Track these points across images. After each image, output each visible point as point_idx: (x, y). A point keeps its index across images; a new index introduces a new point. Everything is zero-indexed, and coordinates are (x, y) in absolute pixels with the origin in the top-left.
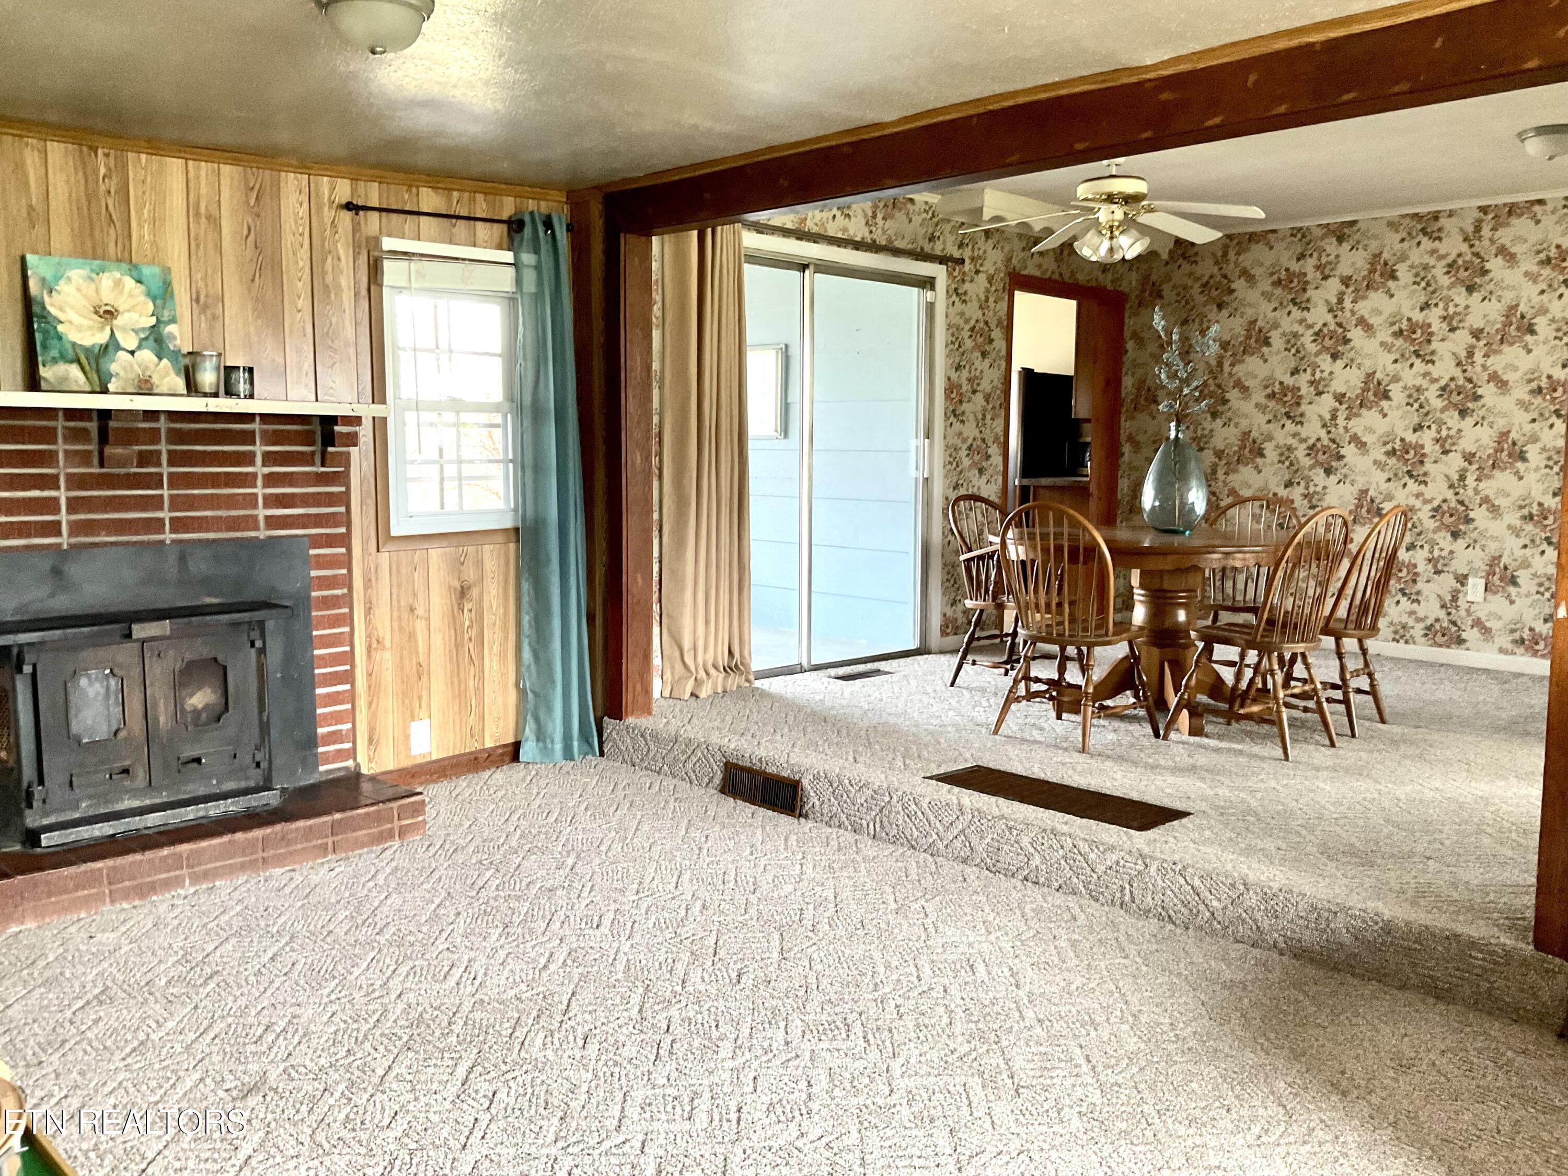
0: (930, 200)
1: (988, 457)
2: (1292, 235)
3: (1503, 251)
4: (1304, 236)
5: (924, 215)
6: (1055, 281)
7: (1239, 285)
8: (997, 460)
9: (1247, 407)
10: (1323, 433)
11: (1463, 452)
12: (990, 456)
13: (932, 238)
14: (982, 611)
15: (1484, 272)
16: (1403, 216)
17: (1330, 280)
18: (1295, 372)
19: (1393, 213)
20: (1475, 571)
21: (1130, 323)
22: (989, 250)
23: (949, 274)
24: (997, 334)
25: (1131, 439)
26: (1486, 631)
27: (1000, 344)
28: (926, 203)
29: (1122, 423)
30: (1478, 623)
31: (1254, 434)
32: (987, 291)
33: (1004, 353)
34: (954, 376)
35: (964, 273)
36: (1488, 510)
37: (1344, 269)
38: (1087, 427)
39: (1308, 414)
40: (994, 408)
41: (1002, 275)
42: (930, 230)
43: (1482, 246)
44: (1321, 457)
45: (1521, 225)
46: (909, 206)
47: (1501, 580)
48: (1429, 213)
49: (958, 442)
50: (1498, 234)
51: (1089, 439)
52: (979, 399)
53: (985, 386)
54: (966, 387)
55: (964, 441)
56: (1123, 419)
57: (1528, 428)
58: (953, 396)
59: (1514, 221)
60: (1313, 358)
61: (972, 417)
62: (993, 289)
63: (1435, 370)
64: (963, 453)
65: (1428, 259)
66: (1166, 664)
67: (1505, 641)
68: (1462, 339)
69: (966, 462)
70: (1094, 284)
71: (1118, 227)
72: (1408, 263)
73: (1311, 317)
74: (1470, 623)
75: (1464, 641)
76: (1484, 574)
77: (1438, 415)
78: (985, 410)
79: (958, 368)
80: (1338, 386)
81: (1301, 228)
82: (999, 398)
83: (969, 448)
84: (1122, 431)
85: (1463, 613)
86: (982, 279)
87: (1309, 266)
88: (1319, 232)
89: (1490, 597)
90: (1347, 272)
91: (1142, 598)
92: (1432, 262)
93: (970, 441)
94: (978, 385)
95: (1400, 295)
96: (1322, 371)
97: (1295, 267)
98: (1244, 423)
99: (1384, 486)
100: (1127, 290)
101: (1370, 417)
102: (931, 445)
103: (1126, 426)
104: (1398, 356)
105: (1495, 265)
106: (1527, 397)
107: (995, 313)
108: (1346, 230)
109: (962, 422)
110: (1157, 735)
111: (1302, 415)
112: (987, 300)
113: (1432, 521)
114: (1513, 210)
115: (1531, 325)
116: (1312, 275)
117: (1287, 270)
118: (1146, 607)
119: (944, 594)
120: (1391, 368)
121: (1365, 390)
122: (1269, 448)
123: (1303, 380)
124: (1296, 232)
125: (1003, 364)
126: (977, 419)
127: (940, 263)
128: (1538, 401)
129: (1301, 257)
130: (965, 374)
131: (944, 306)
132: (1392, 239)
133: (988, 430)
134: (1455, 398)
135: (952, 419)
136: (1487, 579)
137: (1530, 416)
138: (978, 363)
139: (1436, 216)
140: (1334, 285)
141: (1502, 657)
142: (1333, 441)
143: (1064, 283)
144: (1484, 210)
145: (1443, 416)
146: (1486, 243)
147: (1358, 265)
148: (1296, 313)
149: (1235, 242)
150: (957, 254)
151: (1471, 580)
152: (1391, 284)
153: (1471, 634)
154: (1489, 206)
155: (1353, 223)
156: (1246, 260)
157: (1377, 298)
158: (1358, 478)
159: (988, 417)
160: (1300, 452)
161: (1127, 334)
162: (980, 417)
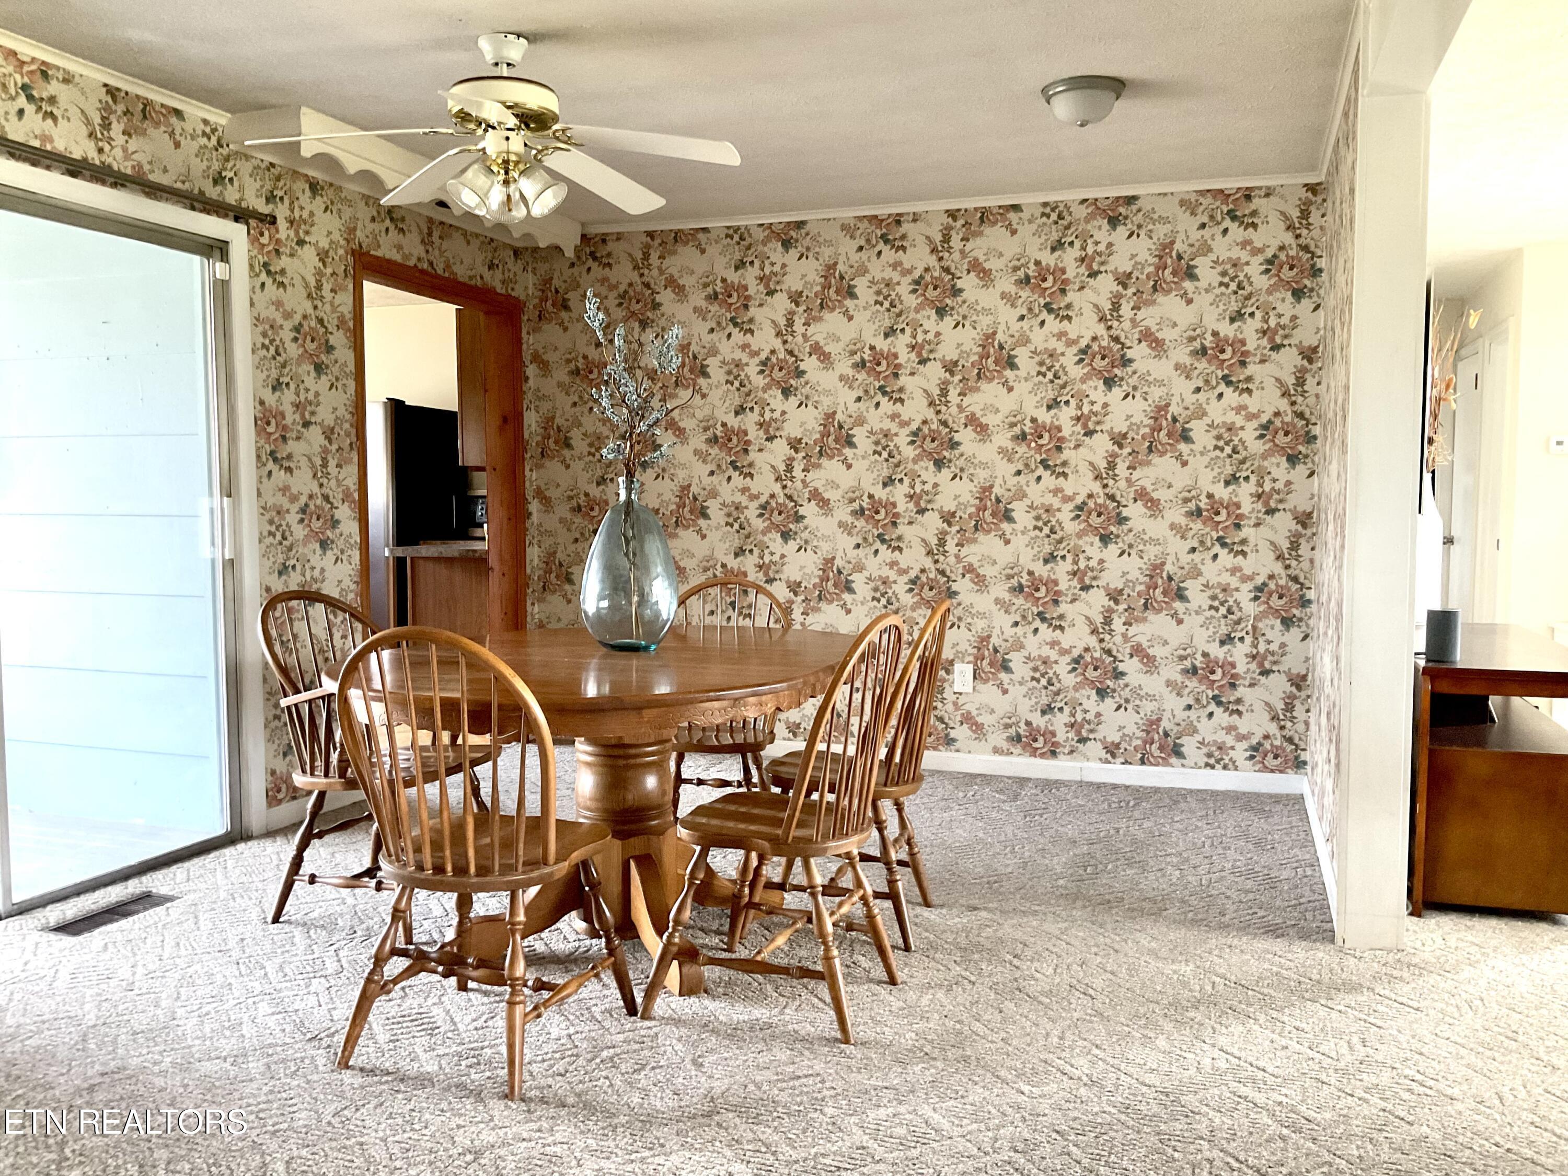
0: (212, 118)
1: (335, 523)
2: (727, 236)
3: (975, 267)
4: (742, 238)
5: (204, 141)
6: (422, 271)
7: (666, 297)
8: (350, 527)
9: (684, 454)
10: (777, 488)
11: (941, 512)
12: (338, 522)
13: (218, 180)
14: (322, 795)
15: (956, 292)
16: (860, 218)
17: (776, 296)
18: (740, 410)
19: (848, 214)
20: (961, 656)
21: (530, 342)
22: (319, 212)
23: (254, 240)
24: (338, 339)
25: (540, 494)
26: (978, 728)
27: (344, 354)
28: (206, 122)
29: (527, 473)
30: (967, 719)
31: (694, 489)
32: (319, 274)
33: (351, 367)
34: (270, 399)
35: (278, 241)
36: (972, 580)
37: (793, 282)
38: (479, 478)
39: (758, 464)
40: (340, 449)
41: (341, 252)
42: (216, 166)
43: (953, 259)
44: (777, 518)
45: (995, 236)
46: (174, 120)
47: (991, 664)
48: (890, 215)
49: (285, 502)
50: (969, 246)
51: (483, 492)
52: (315, 436)
53: (325, 415)
54: (291, 417)
55: (294, 499)
56: (527, 468)
57: (1012, 481)
58: (270, 429)
59: (987, 230)
60: (760, 394)
61: (304, 462)
62: (329, 271)
63: (906, 411)
64: (293, 518)
65: (889, 274)
66: (632, 864)
67: (999, 738)
68: (934, 372)
69: (299, 532)
70: (479, 283)
71: (517, 163)
72: (869, 277)
73: (755, 342)
74: (959, 718)
75: (954, 740)
76: (971, 658)
77: (910, 466)
78: (325, 451)
79: (277, 387)
80: (792, 429)
81: (739, 228)
82: (348, 435)
83: (303, 511)
84: (527, 484)
85: (950, 707)
86: (309, 254)
87: (750, 276)
88: (760, 235)
89: (980, 686)
90: (797, 286)
91: (589, 759)
92: (896, 277)
93: (303, 499)
94: (313, 413)
95: (861, 317)
96: (773, 411)
97: (733, 277)
98: (681, 474)
99: (852, 554)
100: (522, 297)
101: (831, 468)
102: (236, 507)
103: (532, 477)
104: (861, 393)
105: (968, 283)
106: (1009, 445)
107: (334, 308)
108: (793, 233)
109: (289, 470)
110: (631, 1009)
111: (751, 465)
112: (319, 287)
113: (909, 595)
114: (985, 216)
115: (1010, 357)
116: (754, 288)
117: (724, 280)
118: (595, 773)
119: (270, 740)
120: (853, 407)
121: (825, 434)
122: (713, 507)
123: (750, 421)
124: (733, 233)
125: (352, 385)
126: (313, 466)
127: (237, 219)
128: (1022, 449)
129: (740, 265)
130: (289, 396)
131: (247, 287)
132: (847, 247)
133: (333, 483)
134: (929, 446)
135: (270, 465)
136: (975, 664)
137: (1013, 468)
138: (310, 381)
139: (898, 220)
140: (781, 302)
141: (998, 758)
142: (790, 498)
143: (437, 276)
144: (953, 214)
145: (916, 467)
146: (956, 256)
147: (810, 278)
148: (738, 337)
149: (658, 241)
150: (264, 209)
151: (958, 667)
152: (848, 303)
153: (961, 733)
154: (959, 210)
155: (800, 225)
156: (673, 265)
157: (832, 321)
158: (821, 544)
159: (332, 463)
160: (752, 512)
161: (527, 357)
162: (318, 462)
